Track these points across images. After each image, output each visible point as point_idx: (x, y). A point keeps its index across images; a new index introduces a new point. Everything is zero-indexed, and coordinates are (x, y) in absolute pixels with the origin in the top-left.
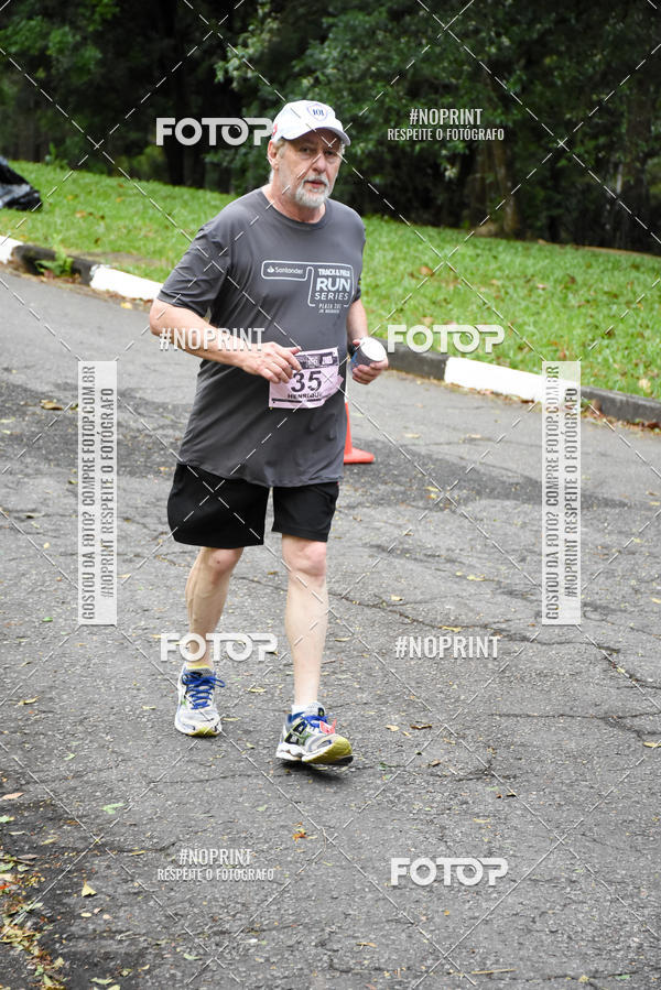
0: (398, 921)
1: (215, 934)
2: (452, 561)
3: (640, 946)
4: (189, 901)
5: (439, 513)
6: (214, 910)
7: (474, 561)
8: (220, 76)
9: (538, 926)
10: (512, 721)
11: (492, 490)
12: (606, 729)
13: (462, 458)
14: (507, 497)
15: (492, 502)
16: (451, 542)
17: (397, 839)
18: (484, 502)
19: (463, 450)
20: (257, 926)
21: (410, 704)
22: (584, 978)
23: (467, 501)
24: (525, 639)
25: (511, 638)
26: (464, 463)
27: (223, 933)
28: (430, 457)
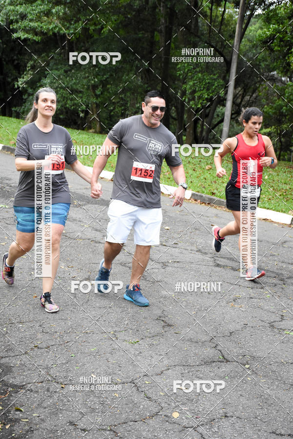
0: (62, 319)
1: (10, 324)
2: (80, 221)
3: (127, 324)
4: (3, 315)
5: (77, 208)
6: (10, 317)
7: (86, 221)
8: (16, 86)
9: (100, 319)
10: (95, 265)
11: (92, 202)
12: (121, 267)
13: (84, 193)
14: (96, 204)
15: (92, 205)
16: (80, 216)
17: (63, 297)
18: (90, 205)
19: (84, 191)
20: (22, 321)
21: (68, 260)
22: (112, 332)
23: (85, 205)
24: (100, 243)
25: (96, 242)
26: (84, 195)
27: (12, 323)
28: (75, 193)
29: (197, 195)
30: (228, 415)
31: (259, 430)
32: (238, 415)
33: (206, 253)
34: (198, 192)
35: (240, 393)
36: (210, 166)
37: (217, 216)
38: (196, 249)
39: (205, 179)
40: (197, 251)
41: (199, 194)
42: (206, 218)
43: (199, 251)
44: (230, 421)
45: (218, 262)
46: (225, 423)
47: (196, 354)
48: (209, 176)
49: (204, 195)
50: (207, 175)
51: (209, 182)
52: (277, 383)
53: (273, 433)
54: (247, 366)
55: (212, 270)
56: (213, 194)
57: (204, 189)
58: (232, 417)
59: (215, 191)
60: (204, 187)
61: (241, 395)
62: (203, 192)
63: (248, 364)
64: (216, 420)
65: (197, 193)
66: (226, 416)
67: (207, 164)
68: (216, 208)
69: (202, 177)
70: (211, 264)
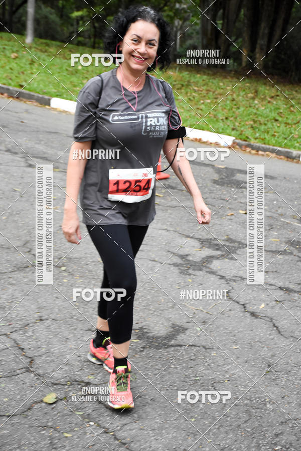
29: (3, 88)
30: (43, 318)
31: (75, 329)
32: (53, 317)
33: (16, 153)
34: (4, 84)
35: (55, 295)
36: (16, 55)
37: (27, 111)
38: (4, 149)
39: (11, 69)
40: (6, 151)
41: (5, 86)
42: (15, 114)
43: (8, 151)
44: (45, 324)
45: (31, 162)
46: (40, 327)
47: (7, 261)
48: (15, 65)
49: (11, 88)
50: (14, 65)
51: (15, 73)
52: (93, 282)
53: (89, 330)
54: (63, 268)
55: (24, 171)
56: (21, 86)
57: (10, 81)
58: (47, 319)
59: (24, 83)
60: (11, 79)
61: (57, 298)
62: (10, 85)
63: (64, 266)
64: (31, 325)
65: (3, 86)
66: (41, 320)
67: (13, 52)
68: (25, 102)
69: (7, 68)
70: (23, 164)
